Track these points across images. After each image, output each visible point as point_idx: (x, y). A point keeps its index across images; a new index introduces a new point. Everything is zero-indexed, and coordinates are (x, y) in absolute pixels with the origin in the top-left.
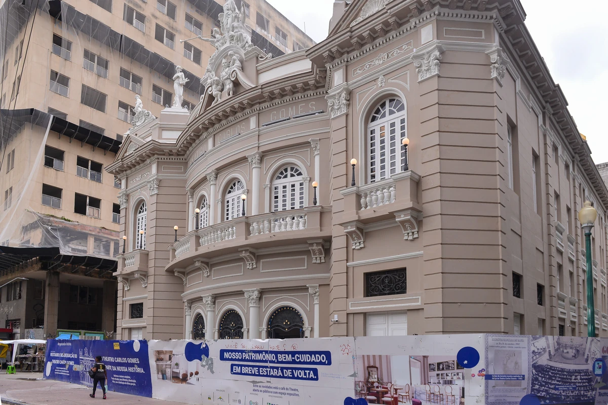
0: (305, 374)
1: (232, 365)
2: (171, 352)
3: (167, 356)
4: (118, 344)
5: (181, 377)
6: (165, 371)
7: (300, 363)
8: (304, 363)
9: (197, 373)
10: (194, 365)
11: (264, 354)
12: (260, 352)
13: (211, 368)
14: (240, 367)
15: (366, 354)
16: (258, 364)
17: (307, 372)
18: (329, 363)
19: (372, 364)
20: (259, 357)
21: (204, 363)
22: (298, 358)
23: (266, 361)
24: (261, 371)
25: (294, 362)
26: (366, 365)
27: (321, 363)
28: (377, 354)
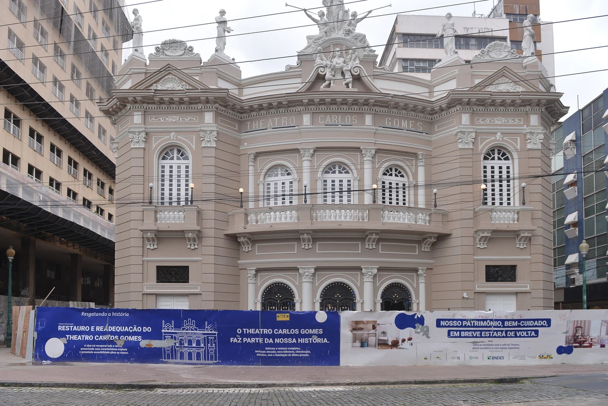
0: (527, 334)
1: (449, 332)
2: (375, 322)
3: (371, 326)
4: (288, 315)
5: (390, 343)
6: (367, 339)
7: (524, 327)
8: (528, 326)
9: (410, 339)
10: (407, 332)
11: (488, 321)
12: (483, 320)
13: (426, 334)
14: (458, 332)
15: (576, 320)
16: (481, 329)
17: (529, 332)
18: (549, 326)
19: (579, 325)
20: (482, 323)
21: (419, 331)
22: (522, 323)
23: (490, 327)
24: (483, 334)
25: (519, 326)
26: (575, 326)
27: (542, 326)
28: (583, 319)
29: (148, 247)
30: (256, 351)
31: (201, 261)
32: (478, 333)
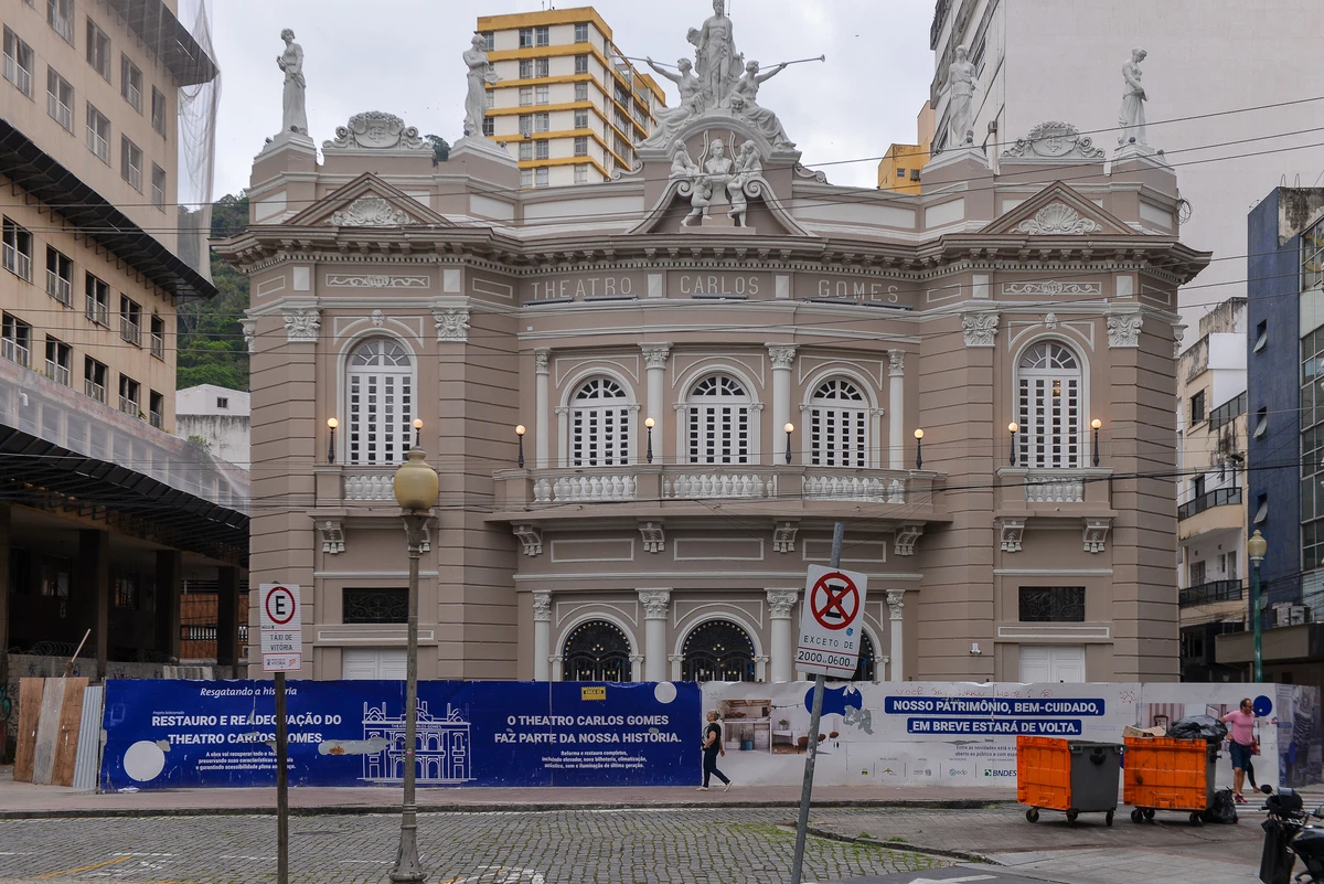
0: (1060, 727)
1: (910, 722)
2: (768, 702)
3: (759, 710)
4: (603, 688)
5: (795, 743)
6: (752, 736)
7: (1053, 713)
8: (1060, 713)
9: (834, 735)
10: (829, 722)
11: (984, 702)
12: (975, 700)
13: (866, 725)
14: (928, 723)
15: (1154, 702)
16: (970, 717)
17: (1063, 725)
18: (1102, 712)
19: (1161, 713)
20: (972, 706)
21: (850, 719)
22: (1049, 707)
23: (988, 713)
24: (974, 726)
25: (1043, 712)
26: (1154, 714)
27: (1087, 713)
28: (1169, 701)
29: (326, 549)
30: (544, 759)
31: (436, 577)
32: (965, 725)
